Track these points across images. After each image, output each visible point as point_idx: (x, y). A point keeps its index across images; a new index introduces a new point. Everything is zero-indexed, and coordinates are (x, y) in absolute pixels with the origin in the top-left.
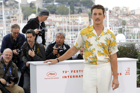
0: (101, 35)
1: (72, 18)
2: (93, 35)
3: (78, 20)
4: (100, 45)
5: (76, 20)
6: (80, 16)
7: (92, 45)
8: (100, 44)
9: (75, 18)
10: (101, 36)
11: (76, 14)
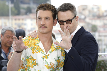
0: (50, 50)
1: (17, 22)
2: (40, 50)
3: (25, 24)
4: (49, 67)
5: (22, 24)
6: (30, 18)
7: (37, 64)
8: (50, 65)
9: (21, 22)
10: (51, 52)
11: (23, 15)
